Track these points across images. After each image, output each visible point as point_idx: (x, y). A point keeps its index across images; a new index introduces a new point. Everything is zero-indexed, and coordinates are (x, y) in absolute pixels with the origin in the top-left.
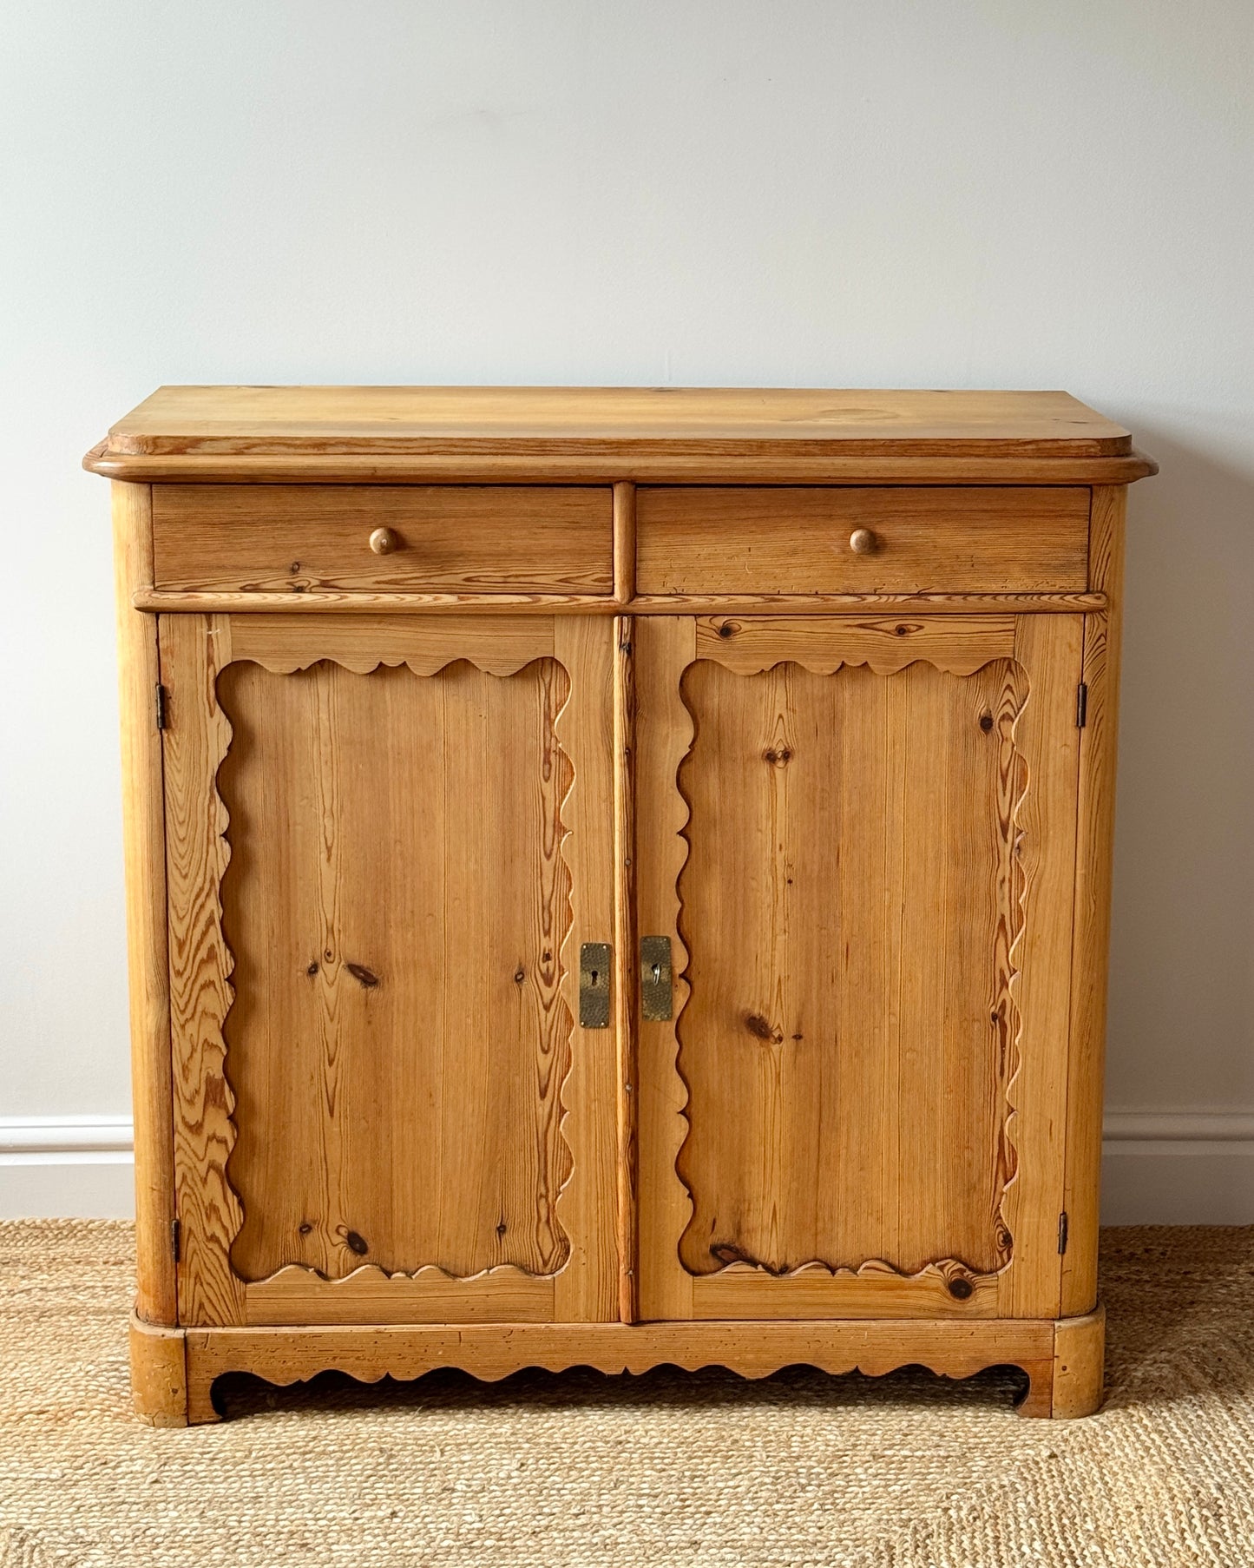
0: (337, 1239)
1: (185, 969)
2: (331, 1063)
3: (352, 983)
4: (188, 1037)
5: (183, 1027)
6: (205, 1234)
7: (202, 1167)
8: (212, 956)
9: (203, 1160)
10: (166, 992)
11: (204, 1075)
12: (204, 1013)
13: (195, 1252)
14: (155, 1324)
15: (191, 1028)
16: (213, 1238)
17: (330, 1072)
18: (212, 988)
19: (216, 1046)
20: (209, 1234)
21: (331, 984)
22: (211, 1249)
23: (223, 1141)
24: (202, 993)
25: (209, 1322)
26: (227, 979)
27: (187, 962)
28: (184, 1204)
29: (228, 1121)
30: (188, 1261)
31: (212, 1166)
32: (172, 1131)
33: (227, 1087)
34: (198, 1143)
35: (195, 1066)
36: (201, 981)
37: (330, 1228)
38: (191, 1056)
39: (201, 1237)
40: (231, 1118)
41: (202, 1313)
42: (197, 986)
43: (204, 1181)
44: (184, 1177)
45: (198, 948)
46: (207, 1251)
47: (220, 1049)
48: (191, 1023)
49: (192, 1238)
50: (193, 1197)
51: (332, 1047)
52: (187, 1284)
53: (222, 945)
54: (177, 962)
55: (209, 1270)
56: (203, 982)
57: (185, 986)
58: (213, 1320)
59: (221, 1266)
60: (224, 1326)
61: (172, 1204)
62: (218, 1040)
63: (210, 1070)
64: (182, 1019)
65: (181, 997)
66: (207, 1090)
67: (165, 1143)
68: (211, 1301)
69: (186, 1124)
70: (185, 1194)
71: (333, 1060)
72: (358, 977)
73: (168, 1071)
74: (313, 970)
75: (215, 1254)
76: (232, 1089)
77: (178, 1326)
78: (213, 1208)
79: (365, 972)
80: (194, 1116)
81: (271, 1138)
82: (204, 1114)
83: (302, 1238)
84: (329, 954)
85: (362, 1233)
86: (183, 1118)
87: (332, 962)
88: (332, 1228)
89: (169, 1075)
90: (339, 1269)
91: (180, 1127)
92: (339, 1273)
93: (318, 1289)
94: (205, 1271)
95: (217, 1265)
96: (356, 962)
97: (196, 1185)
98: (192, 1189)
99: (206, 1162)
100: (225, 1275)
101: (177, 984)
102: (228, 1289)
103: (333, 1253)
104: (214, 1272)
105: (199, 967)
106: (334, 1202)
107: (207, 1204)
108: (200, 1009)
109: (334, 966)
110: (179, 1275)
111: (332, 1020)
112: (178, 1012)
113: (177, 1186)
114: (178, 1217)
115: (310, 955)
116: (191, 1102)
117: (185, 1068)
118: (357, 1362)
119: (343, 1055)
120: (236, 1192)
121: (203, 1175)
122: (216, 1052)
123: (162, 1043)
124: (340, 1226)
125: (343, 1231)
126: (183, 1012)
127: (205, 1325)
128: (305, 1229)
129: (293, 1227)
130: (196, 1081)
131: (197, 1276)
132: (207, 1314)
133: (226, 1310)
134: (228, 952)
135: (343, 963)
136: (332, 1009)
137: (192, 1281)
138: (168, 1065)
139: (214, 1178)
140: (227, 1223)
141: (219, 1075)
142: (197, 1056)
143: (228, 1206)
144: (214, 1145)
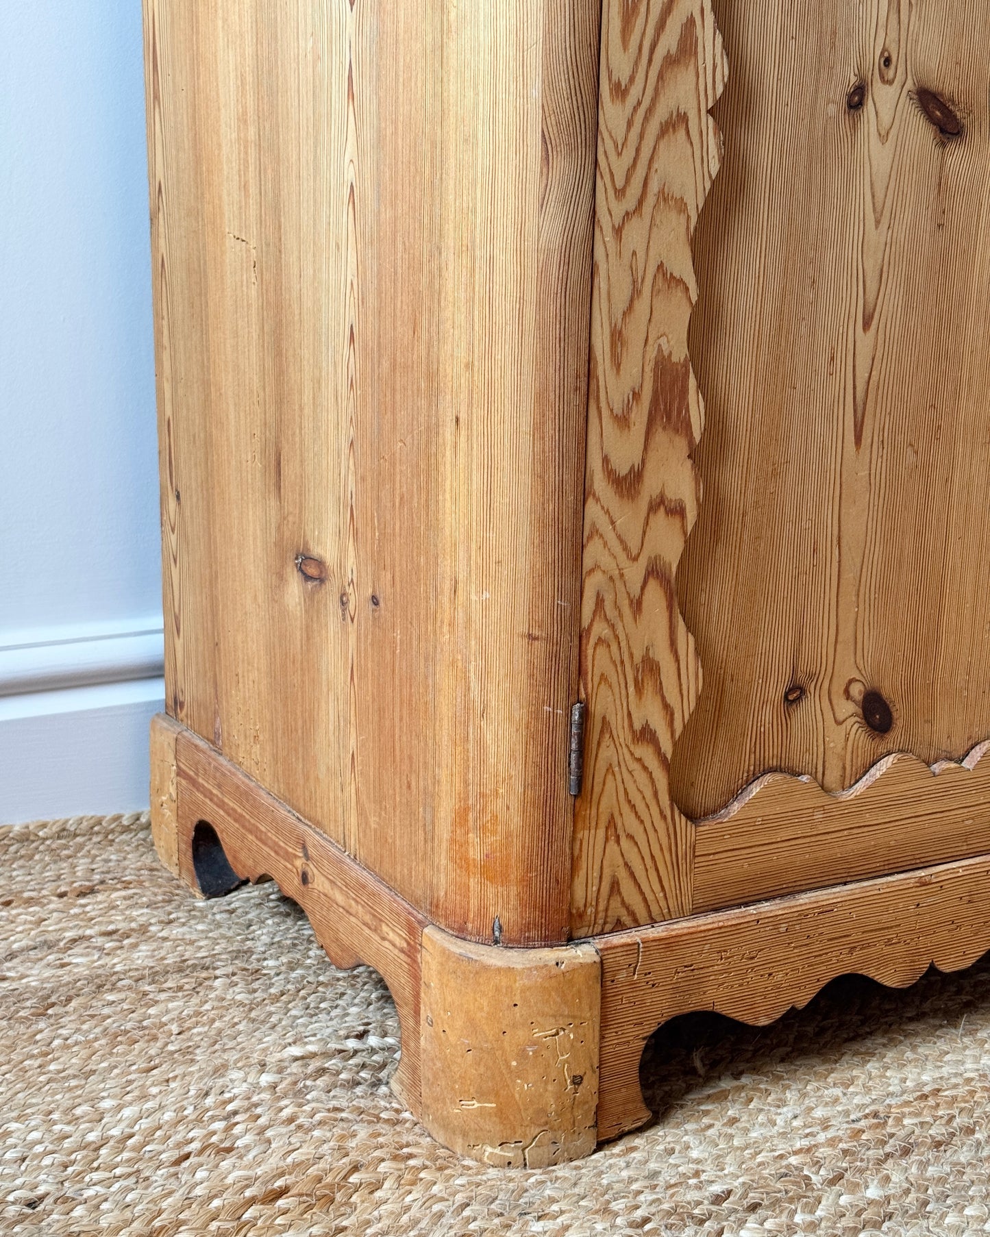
0: (847, 709)
1: (632, 79)
2: (866, 325)
3: (920, 132)
4: (627, 255)
5: (618, 231)
6: (631, 725)
7: (635, 573)
8: (688, 47)
9: (635, 559)
10: (590, 142)
11: (652, 353)
12: (663, 196)
13: (610, 768)
14: (524, 942)
15: (635, 234)
16: (646, 735)
17: (865, 342)
18: (681, 133)
19: (680, 281)
20: (638, 726)
21: (883, 137)
22: (639, 760)
23: (677, 511)
24: (662, 145)
25: (626, 919)
26: (710, 112)
27: (636, 64)
28: (599, 661)
29: (689, 463)
30: (597, 789)
31: (655, 571)
32: (584, 493)
33: (692, 382)
34: (629, 517)
35: (635, 333)
36: (661, 114)
37: (834, 690)
38: (630, 307)
39: (623, 735)
40: (693, 454)
41: (615, 903)
42: (653, 128)
43: (637, 605)
44: (600, 602)
45: (661, 26)
46: (635, 766)
47: (687, 289)
48: (635, 221)
49: (607, 739)
50: (614, 647)
51: (872, 286)
52: (593, 840)
53: (710, 18)
54: (618, 61)
55: (633, 807)
56: (666, 116)
57: (630, 124)
58: (632, 914)
59: (656, 794)
60: (653, 922)
61: (574, 667)
62: (683, 266)
63: (663, 341)
64: (619, 209)
65: (619, 154)
66: (655, 393)
67: (567, 523)
68: (632, 875)
69: (610, 474)
70: (600, 641)
71: (872, 317)
72: (931, 118)
73: (584, 345)
74: (856, 99)
75: (645, 768)
76: (700, 387)
77: (571, 940)
78: (650, 667)
79: (943, 107)
80: (625, 452)
81: (751, 499)
82: (646, 449)
83: (788, 715)
84: (887, 62)
85: (887, 692)
86: (606, 460)
87: (890, 82)
88: (838, 687)
89: (584, 357)
90: (844, 768)
91: (600, 483)
92: (843, 777)
93: (819, 816)
94: (626, 809)
95: (648, 794)
96: (934, 85)
97: (621, 615)
98: (613, 627)
99: (643, 562)
100: (661, 812)
101: (613, 115)
102: (665, 842)
103: (836, 737)
104: (641, 807)
105: (661, 77)
106: (846, 633)
107: (638, 658)
108: (654, 187)
109: (892, 91)
110: (580, 825)
111: (878, 222)
112: (611, 192)
113: (585, 623)
114: (583, 696)
115: (854, 62)
116: (623, 421)
117: (617, 337)
118: (887, 950)
119: (890, 304)
120: (691, 628)
121: (635, 591)
122: (679, 293)
123: (575, 275)
124: (851, 681)
125: (857, 690)
126: (620, 193)
127: (619, 926)
128: (795, 694)
129: (776, 691)
130: (636, 371)
131: (611, 823)
132: (623, 902)
133: (657, 887)
134: (719, 39)
135: (909, 85)
136: (880, 195)
137: (601, 833)
138: (584, 335)
139: (655, 598)
140: (672, 698)
141: (680, 353)
142: (642, 306)
143: (677, 660)
144: (660, 517)
